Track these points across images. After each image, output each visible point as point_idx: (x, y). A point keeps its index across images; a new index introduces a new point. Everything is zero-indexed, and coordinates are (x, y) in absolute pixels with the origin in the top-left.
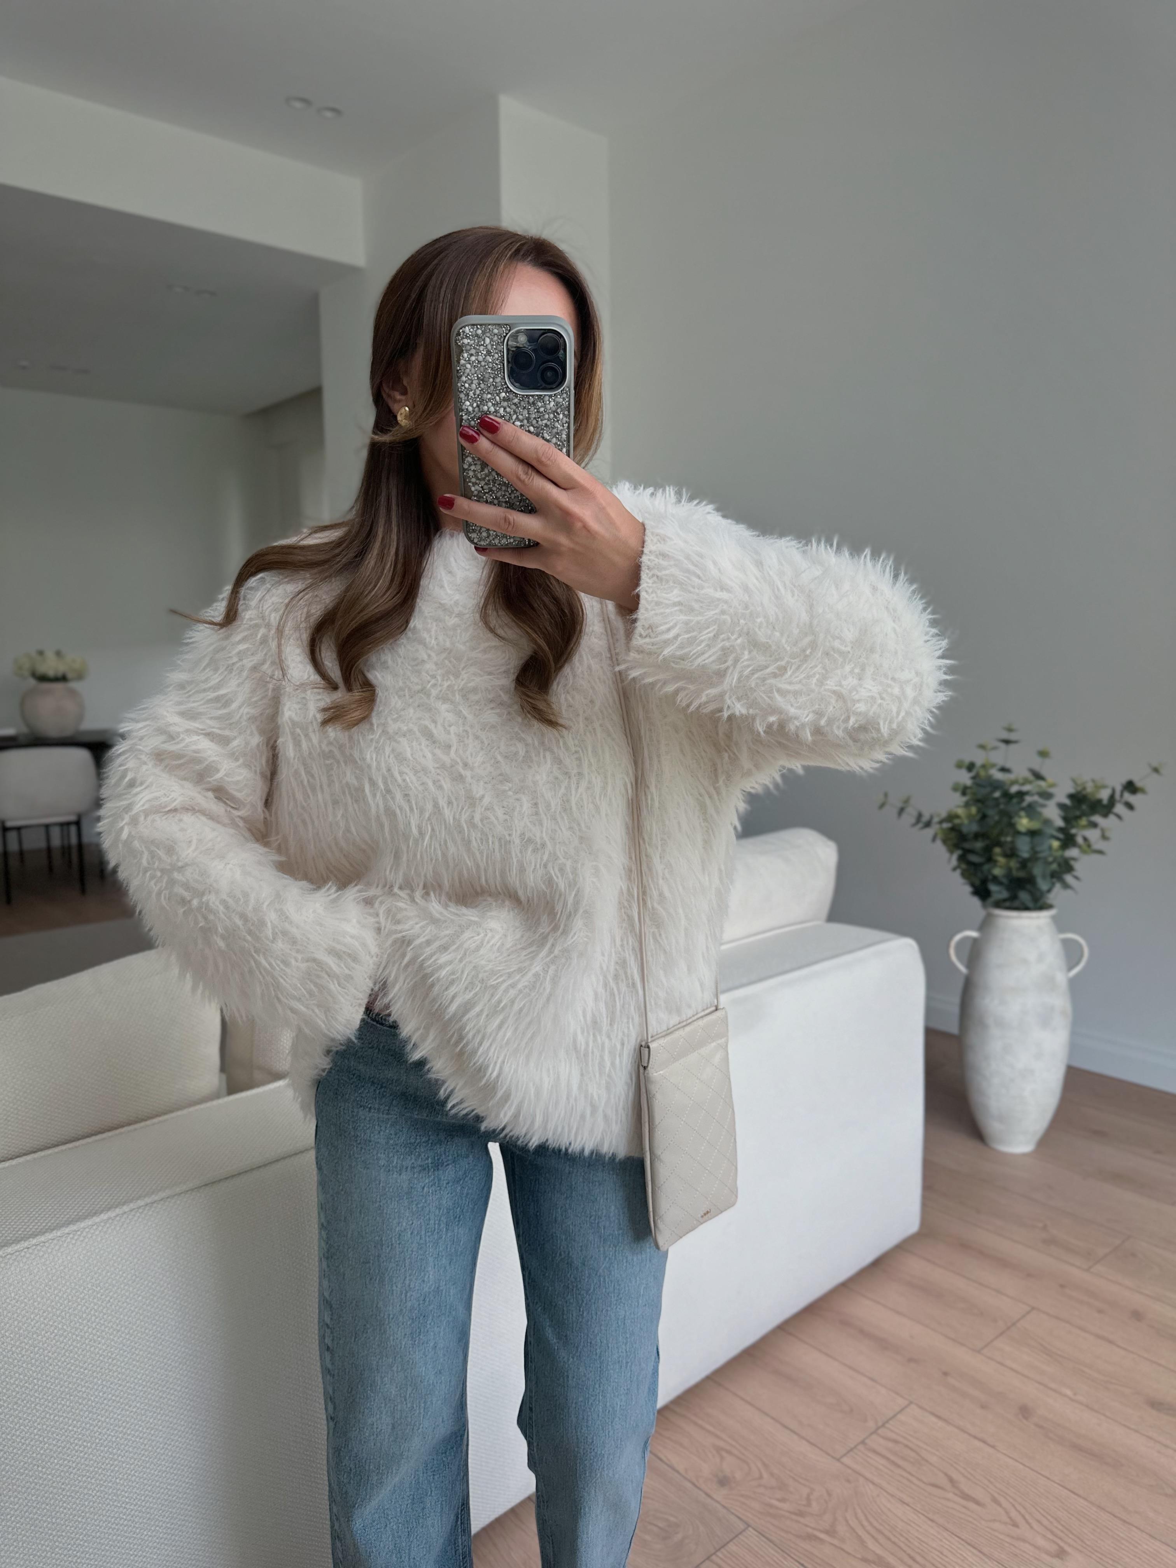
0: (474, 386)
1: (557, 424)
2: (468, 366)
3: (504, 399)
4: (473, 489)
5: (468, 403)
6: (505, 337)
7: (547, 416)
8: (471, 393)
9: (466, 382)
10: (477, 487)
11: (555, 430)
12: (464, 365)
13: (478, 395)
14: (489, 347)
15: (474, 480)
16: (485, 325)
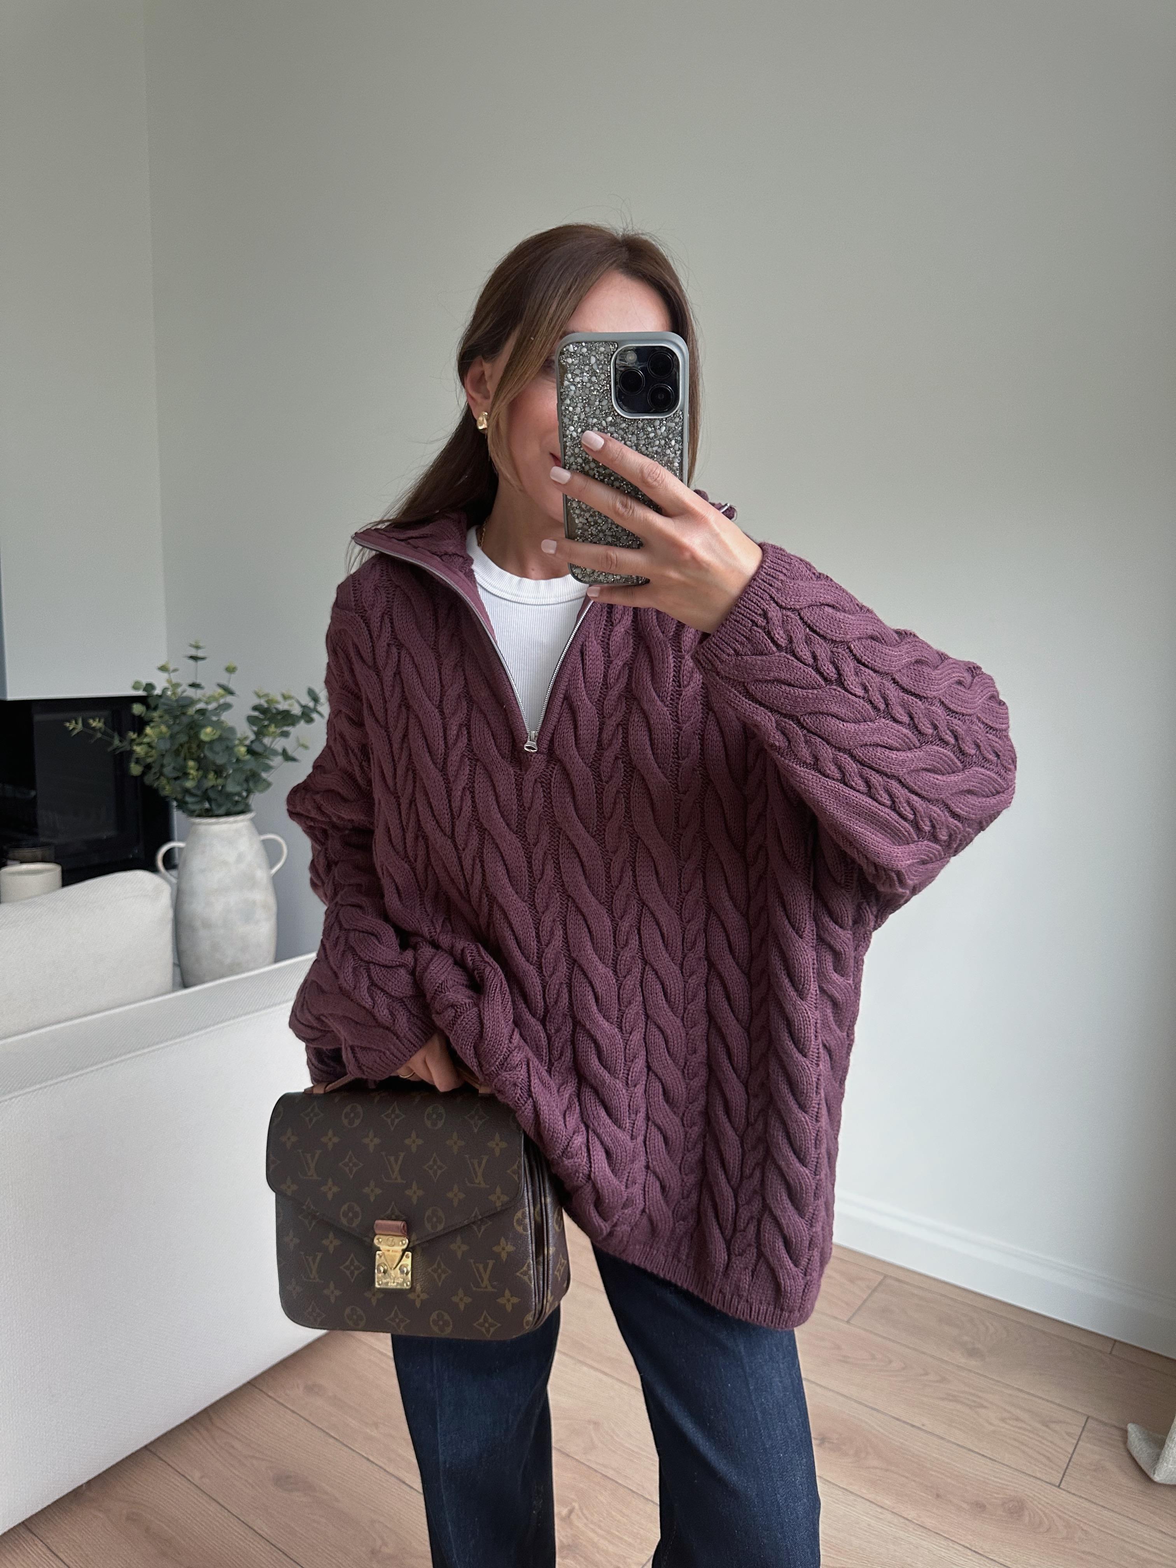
0: (578, 410)
1: (668, 452)
2: (573, 388)
3: (612, 424)
4: (577, 521)
5: (572, 428)
6: (612, 355)
7: (657, 443)
8: (576, 418)
9: (569, 405)
10: (581, 519)
11: (666, 458)
12: (568, 387)
13: (584, 419)
14: (595, 367)
15: (577, 512)
16: (591, 342)
